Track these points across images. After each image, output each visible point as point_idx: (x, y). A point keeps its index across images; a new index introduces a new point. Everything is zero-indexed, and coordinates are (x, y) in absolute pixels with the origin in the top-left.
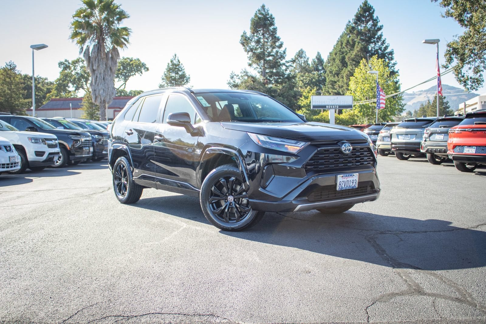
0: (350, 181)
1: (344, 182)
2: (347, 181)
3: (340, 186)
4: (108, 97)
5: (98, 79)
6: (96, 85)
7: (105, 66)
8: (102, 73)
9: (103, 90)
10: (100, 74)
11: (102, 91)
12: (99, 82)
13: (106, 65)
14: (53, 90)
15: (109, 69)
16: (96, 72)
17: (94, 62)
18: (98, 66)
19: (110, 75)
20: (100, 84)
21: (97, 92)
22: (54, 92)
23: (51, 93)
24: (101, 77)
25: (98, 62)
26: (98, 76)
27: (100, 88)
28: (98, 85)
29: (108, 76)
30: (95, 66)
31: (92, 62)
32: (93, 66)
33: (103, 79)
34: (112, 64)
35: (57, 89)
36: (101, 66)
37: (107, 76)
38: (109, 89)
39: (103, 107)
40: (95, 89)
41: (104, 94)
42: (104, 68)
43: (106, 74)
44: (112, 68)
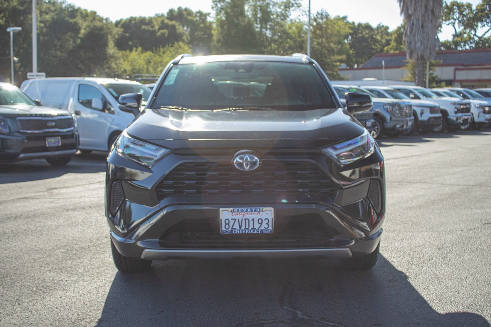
0: (253, 220)
1: (237, 221)
2: (245, 219)
3: (227, 227)
4: (428, 52)
5: (414, 27)
6: (412, 35)
7: (424, 9)
8: (420, 18)
9: (421, 42)
10: (418, 20)
11: (419, 43)
12: (415, 32)
13: (426, 7)
14: (393, 42)
15: (430, 13)
16: (412, 18)
17: (409, 4)
18: (415, 10)
19: (431, 21)
20: (416, 34)
21: (413, 45)
22: (393, 44)
23: (390, 46)
24: (418, 25)
25: (415, 4)
26: (415, 23)
27: (417, 39)
28: (414, 36)
29: (428, 22)
30: (411, 9)
31: (407, 4)
32: (408, 10)
33: (422, 26)
34: (434, 6)
35: (396, 40)
36: (419, 9)
37: (427, 23)
38: (430, 40)
39: (420, 65)
40: (411, 41)
41: (422, 48)
42: (423, 13)
43: (426, 19)
44: (435, 10)
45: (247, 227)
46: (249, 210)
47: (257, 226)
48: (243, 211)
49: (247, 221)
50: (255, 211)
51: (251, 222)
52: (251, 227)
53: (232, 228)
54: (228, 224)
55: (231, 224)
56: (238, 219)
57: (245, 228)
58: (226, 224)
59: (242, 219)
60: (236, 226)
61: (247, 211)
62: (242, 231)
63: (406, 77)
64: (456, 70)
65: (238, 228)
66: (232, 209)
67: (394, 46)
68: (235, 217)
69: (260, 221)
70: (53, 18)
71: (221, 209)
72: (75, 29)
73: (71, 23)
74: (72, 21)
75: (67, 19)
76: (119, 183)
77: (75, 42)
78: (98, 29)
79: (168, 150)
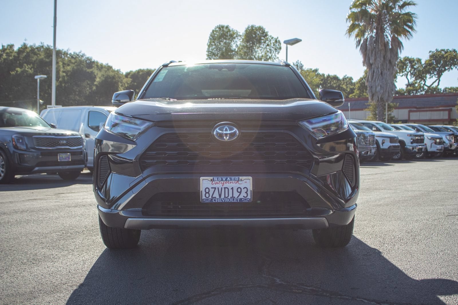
0: (232, 188)
1: (217, 190)
2: (225, 188)
3: (207, 195)
4: (387, 95)
5: (375, 74)
6: (373, 81)
7: (382, 59)
8: (380, 66)
9: (381, 86)
10: (378, 68)
11: (379, 87)
12: (376, 78)
13: (384, 58)
14: (356, 90)
15: (388, 62)
16: (373, 66)
17: (370, 55)
18: (375, 59)
19: (389, 70)
20: (377, 80)
21: (374, 89)
22: (356, 92)
23: (354, 94)
24: (378, 72)
25: (375, 55)
26: (376, 70)
27: (377, 84)
28: (375, 81)
29: (387, 70)
30: (372, 59)
31: (368, 55)
32: (369, 60)
33: (381, 74)
34: (391, 57)
35: (359, 89)
36: (378, 59)
37: (385, 71)
38: (388, 85)
39: (380, 106)
40: (372, 85)
41: (382, 91)
42: (382, 62)
43: (385, 67)
44: (392, 61)
45: (227, 196)
46: (229, 179)
47: (236, 195)
48: (222, 180)
49: (227, 190)
50: (234, 180)
51: (231, 191)
52: (231, 195)
53: (212, 197)
54: (208, 193)
55: (211, 193)
56: (218, 188)
57: (225, 197)
58: (206, 193)
59: (222, 188)
60: (216, 195)
61: (226, 180)
62: (222, 200)
63: (369, 118)
64: (410, 112)
65: (218, 197)
66: (212, 178)
67: (357, 94)
68: (214, 186)
69: (239, 190)
70: (73, 68)
71: (201, 178)
72: (92, 77)
73: (88, 72)
74: (89, 70)
75: (84, 69)
76: (106, 157)
77: (91, 88)
78: (110, 78)
79: (152, 123)
